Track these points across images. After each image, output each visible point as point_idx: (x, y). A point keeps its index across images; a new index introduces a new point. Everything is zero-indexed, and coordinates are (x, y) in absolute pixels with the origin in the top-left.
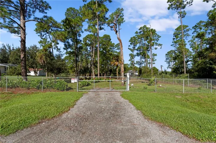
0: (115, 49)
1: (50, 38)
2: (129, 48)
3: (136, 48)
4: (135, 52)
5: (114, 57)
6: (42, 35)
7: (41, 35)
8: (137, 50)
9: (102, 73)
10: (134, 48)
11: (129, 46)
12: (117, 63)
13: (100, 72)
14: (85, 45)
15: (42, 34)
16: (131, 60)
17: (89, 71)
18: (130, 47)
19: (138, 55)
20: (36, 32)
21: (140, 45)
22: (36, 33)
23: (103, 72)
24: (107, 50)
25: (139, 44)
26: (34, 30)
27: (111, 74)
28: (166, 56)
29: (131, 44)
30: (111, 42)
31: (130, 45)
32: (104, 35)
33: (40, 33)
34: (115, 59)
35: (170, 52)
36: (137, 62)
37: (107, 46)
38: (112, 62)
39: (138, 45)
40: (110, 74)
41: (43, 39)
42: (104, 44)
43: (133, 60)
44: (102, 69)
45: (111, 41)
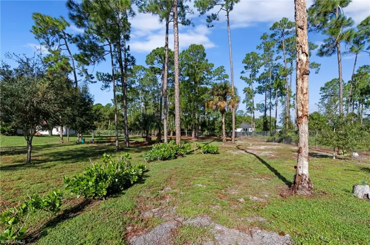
0: (213, 79)
1: (68, 49)
2: (241, 77)
3: (258, 76)
4: (255, 85)
5: (217, 90)
6: (50, 44)
7: (48, 42)
8: (259, 80)
9: (187, 128)
10: (252, 76)
11: (243, 72)
12: (223, 104)
13: (183, 127)
14: (152, 70)
15: (50, 40)
16: (248, 101)
17: (156, 124)
18: (243, 75)
19: (260, 90)
20: (34, 35)
21: (267, 69)
22: (36, 38)
23: (189, 127)
24: (198, 79)
25: (265, 67)
26: (31, 31)
27: (205, 131)
28: (322, 92)
29: (246, 67)
30: (207, 60)
31: (244, 70)
32: (191, 45)
33: (44, 38)
34: (218, 95)
35: (331, 82)
36: (258, 105)
37: (197, 71)
38: (212, 102)
39: (262, 70)
40: (203, 131)
41: (53, 52)
42: (192, 66)
43: (251, 100)
44: (187, 120)
45: (205, 58)
